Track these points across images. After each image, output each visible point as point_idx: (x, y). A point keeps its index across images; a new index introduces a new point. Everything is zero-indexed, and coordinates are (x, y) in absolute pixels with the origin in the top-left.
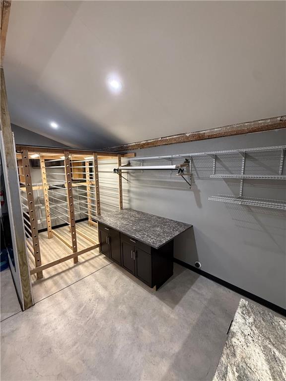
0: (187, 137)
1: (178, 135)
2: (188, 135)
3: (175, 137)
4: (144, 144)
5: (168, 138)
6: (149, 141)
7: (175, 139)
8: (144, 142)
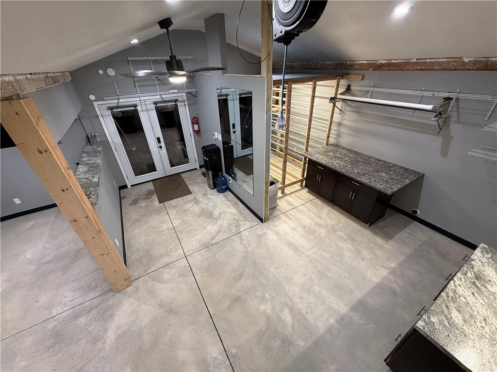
0: (464, 64)
1: (448, 58)
2: (466, 60)
3: (442, 60)
4: (383, 65)
5: (427, 61)
6: (393, 61)
7: (440, 64)
8: (384, 62)
